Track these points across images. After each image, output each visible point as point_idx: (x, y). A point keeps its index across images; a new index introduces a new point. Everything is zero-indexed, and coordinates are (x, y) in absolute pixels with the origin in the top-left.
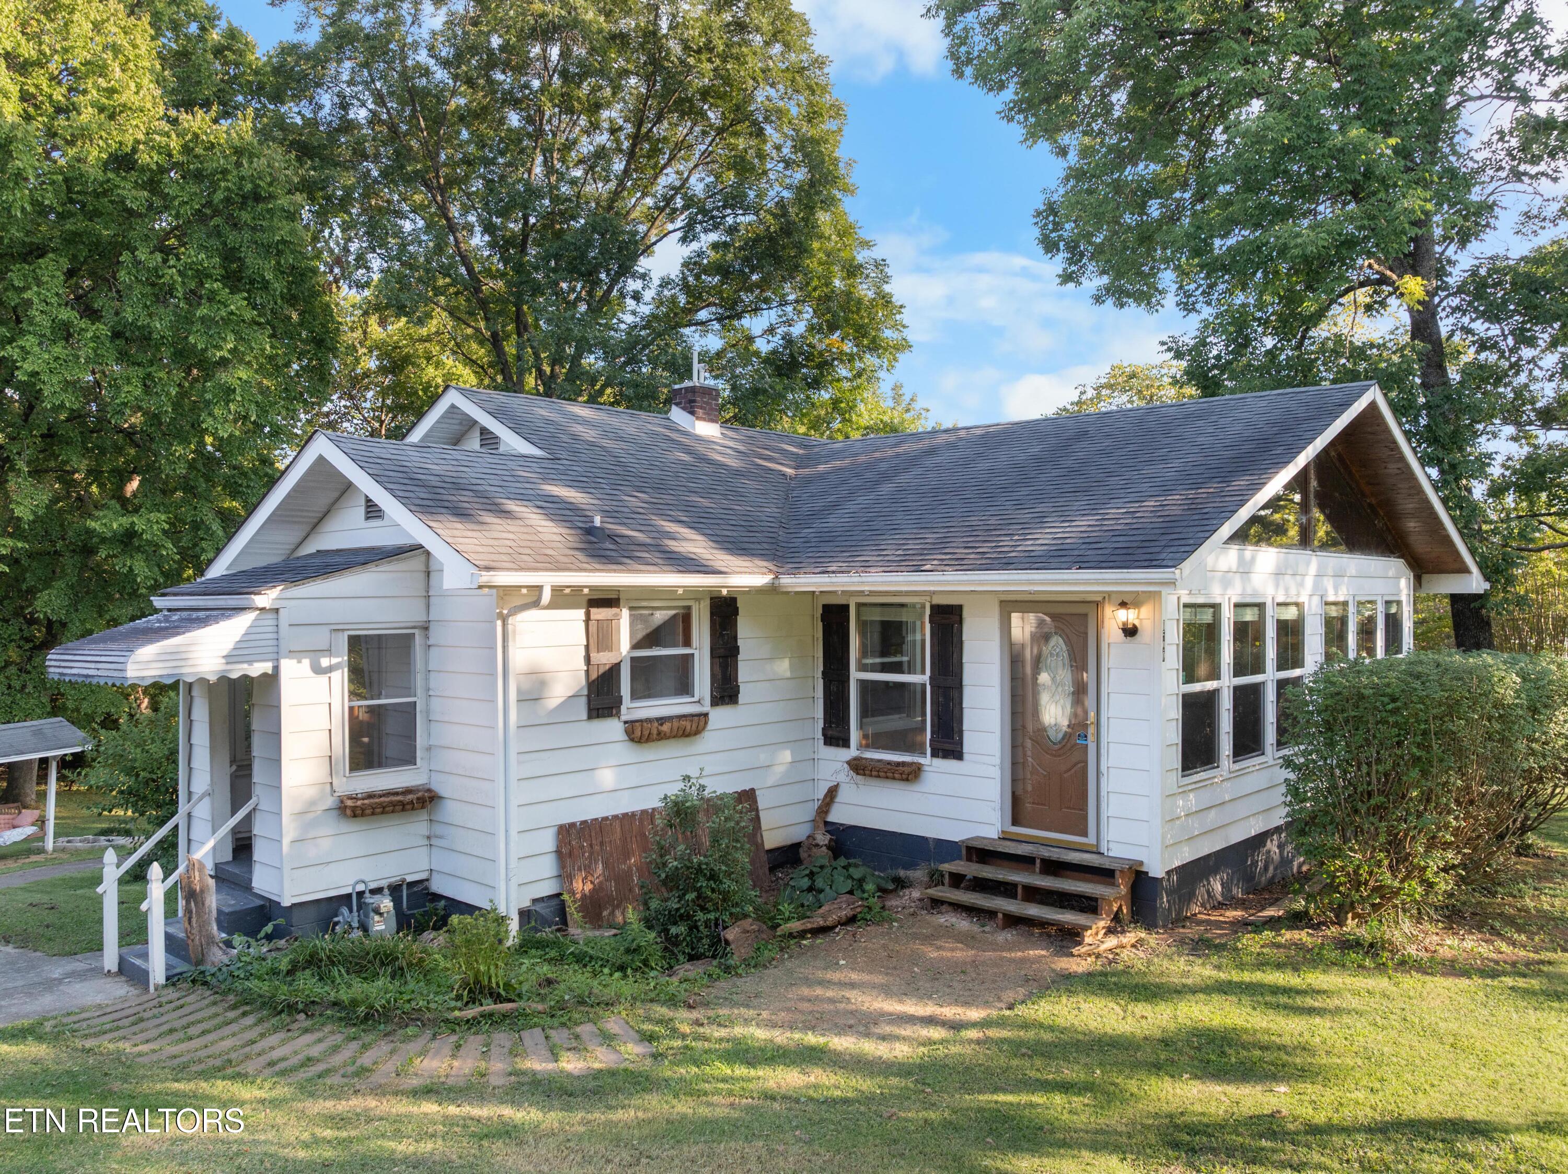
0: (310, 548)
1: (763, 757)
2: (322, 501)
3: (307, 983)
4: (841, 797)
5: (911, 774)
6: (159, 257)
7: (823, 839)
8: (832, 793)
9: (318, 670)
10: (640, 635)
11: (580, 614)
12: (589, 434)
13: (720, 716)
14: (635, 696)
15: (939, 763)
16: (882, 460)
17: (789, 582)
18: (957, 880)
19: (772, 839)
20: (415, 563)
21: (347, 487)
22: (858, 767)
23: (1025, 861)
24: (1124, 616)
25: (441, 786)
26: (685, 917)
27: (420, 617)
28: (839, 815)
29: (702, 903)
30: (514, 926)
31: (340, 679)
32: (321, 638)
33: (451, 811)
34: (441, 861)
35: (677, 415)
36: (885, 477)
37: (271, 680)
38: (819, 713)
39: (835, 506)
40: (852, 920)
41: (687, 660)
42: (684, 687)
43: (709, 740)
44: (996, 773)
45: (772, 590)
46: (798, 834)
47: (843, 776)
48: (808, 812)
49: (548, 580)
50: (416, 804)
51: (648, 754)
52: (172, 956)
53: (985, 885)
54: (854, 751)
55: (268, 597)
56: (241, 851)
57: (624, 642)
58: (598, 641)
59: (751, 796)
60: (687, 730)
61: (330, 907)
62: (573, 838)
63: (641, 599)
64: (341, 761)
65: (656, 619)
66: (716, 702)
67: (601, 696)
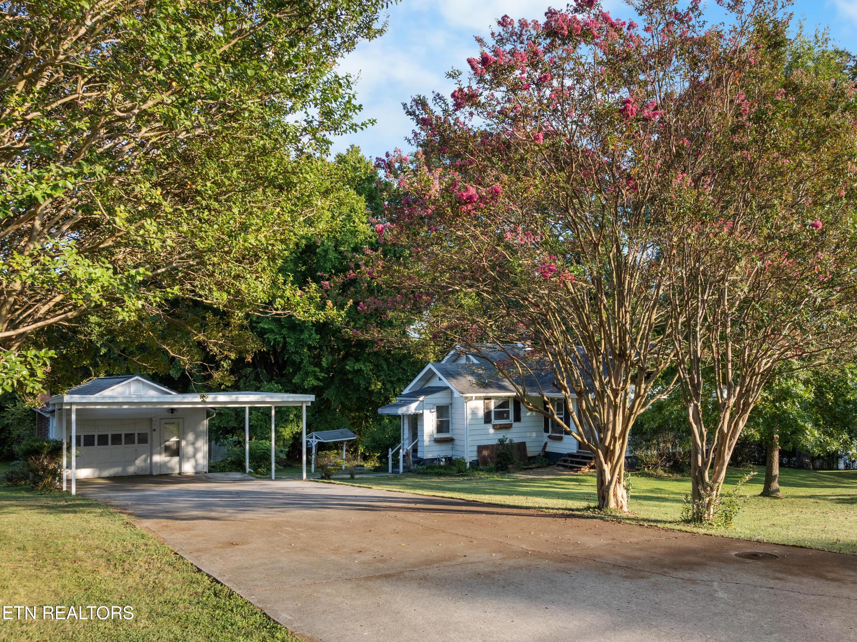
0: (427, 386)
1: (528, 434)
2: (430, 376)
3: (429, 471)
4: (548, 445)
5: (560, 439)
7: (542, 454)
8: (546, 444)
9: (431, 412)
10: (497, 404)
11: (481, 401)
13: (515, 425)
14: (495, 419)
15: (566, 436)
18: (566, 461)
19: (529, 454)
20: (448, 391)
21: (435, 373)
22: (550, 437)
23: (577, 457)
25: (455, 437)
27: (450, 402)
28: (548, 449)
30: (468, 465)
31: (435, 414)
32: (431, 406)
33: (457, 442)
34: (455, 453)
37: (422, 415)
38: (542, 425)
40: (538, 467)
41: (508, 411)
42: (508, 418)
43: (513, 430)
46: (536, 454)
47: (546, 440)
48: (541, 449)
49: (474, 395)
50: (450, 440)
51: (499, 432)
52: (404, 467)
53: (572, 462)
54: (550, 434)
55: (421, 398)
56: (415, 450)
57: (492, 407)
58: (487, 407)
59: (524, 443)
60: (508, 427)
61: (433, 460)
62: (480, 449)
63: (496, 398)
64: (435, 431)
65: (501, 402)
66: (515, 421)
67: (487, 418)
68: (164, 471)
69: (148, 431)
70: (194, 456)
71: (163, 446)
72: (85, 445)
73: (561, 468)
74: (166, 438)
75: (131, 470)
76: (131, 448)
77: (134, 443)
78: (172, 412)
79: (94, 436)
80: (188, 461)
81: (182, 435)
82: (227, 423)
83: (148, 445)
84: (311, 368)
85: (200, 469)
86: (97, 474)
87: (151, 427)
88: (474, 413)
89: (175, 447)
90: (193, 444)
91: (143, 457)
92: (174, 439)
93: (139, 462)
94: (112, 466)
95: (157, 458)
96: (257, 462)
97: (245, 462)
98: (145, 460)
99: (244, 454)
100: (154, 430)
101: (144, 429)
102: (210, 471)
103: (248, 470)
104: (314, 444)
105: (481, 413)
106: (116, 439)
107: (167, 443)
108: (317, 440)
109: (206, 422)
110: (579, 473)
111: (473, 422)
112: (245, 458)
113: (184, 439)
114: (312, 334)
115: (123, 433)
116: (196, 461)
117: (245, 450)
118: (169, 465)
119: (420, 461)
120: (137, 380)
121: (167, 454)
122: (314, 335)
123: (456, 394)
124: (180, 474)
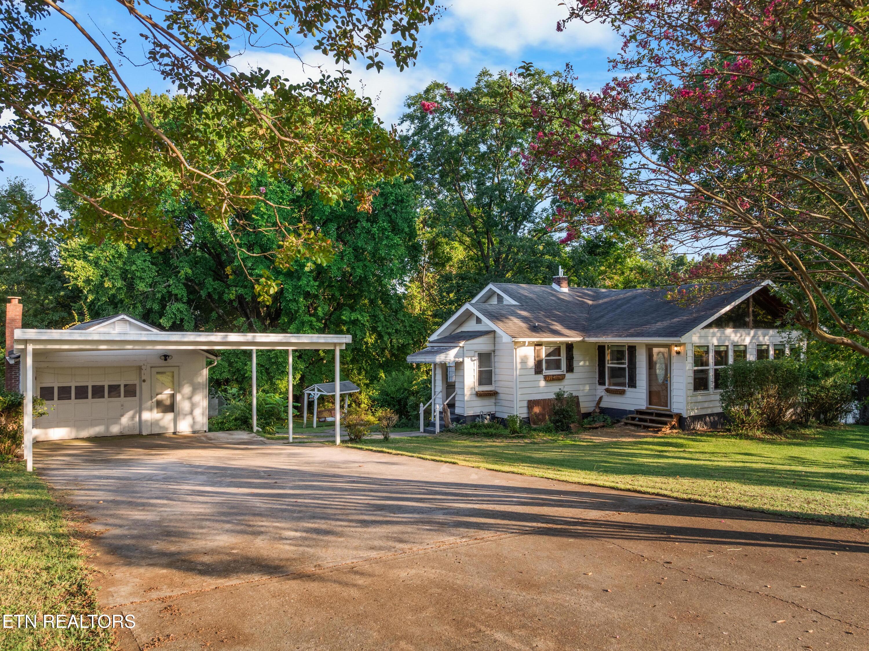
0: (459, 330)
1: (581, 387)
3: (475, 430)
4: (605, 399)
5: (622, 392)
6: (369, 224)
7: (598, 410)
8: (601, 398)
9: (472, 360)
10: (549, 352)
11: (533, 348)
12: (526, 293)
13: (568, 376)
14: (546, 369)
15: (630, 389)
16: (619, 300)
17: (587, 339)
18: (633, 419)
19: (583, 411)
20: (492, 335)
21: (473, 315)
22: (608, 390)
23: (651, 414)
24: (676, 349)
25: (499, 390)
26: (561, 421)
27: (493, 348)
28: (603, 405)
29: (564, 417)
30: (518, 422)
31: (476, 363)
32: (472, 353)
33: (501, 396)
34: (498, 409)
35: (554, 286)
36: (619, 306)
37: (462, 363)
38: (597, 376)
39: (602, 316)
40: (603, 426)
41: (560, 360)
42: (558, 367)
43: (565, 382)
44: (645, 391)
45: (583, 341)
46: (591, 410)
47: (603, 393)
48: (594, 404)
49: (527, 340)
50: (493, 394)
51: (550, 384)
52: (441, 426)
53: (641, 420)
54: (607, 387)
55: (462, 344)
56: (451, 405)
57: (543, 355)
58: (537, 354)
59: (577, 397)
60: (560, 378)
61: (474, 417)
62: (531, 404)
63: (548, 344)
64: (477, 384)
65: (552, 349)
66: (567, 371)
67: (538, 369)
68: (156, 431)
69: (137, 382)
70: (191, 413)
71: (154, 400)
72: (59, 399)
73: (633, 428)
74: (158, 391)
75: (115, 430)
76: (116, 402)
77: (119, 396)
78: (166, 360)
79: (70, 387)
80: (184, 419)
81: (177, 387)
82: (221, 374)
83: (137, 398)
84: (307, 318)
85: (198, 427)
86: (73, 436)
87: (141, 378)
88: (524, 361)
89: (168, 402)
90: (190, 398)
91: (131, 413)
92: (169, 391)
93: (125, 420)
94: (93, 424)
95: (147, 416)
96: (265, 419)
97: (251, 418)
98: (133, 418)
99: (251, 410)
100: (144, 381)
101: (132, 379)
102: (210, 430)
103: (255, 428)
104: (316, 397)
105: (531, 363)
106: (98, 392)
107: (159, 397)
108: (320, 393)
109: (205, 372)
110: (660, 434)
111: (524, 372)
112: (251, 415)
113: (179, 392)
114: (310, 281)
115: (106, 384)
116: (193, 419)
117: (251, 404)
118: (162, 423)
119: (458, 419)
120: (123, 320)
121: (159, 410)
122: (312, 283)
123: (505, 339)
124: (174, 433)
